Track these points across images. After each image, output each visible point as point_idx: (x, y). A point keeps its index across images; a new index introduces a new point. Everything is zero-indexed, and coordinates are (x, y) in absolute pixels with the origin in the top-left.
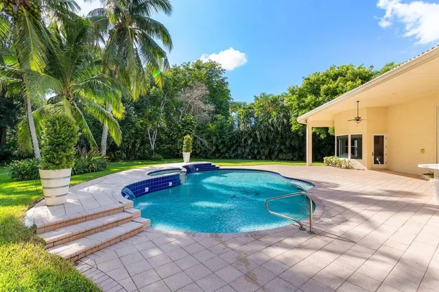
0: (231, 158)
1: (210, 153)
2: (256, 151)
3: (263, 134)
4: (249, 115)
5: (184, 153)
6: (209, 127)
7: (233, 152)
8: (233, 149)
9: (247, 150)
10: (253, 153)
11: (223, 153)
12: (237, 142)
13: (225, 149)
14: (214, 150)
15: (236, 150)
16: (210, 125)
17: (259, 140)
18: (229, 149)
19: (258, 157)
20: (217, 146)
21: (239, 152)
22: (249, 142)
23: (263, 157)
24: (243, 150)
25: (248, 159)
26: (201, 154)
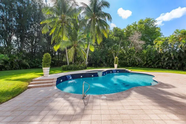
0: (155, 68)
1: (143, 65)
2: (171, 65)
3: (175, 54)
4: (165, 44)
5: (115, 64)
6: (143, 52)
7: (157, 65)
8: (156, 63)
9: (165, 64)
10: (169, 66)
11: (151, 65)
12: (159, 59)
13: (151, 63)
14: (145, 63)
15: (158, 63)
16: (144, 51)
17: (173, 58)
18: (154, 63)
19: (173, 68)
20: (147, 61)
21: (160, 65)
22: (166, 59)
23: (177, 68)
24: (163, 64)
25: (166, 69)
26: (139, 65)
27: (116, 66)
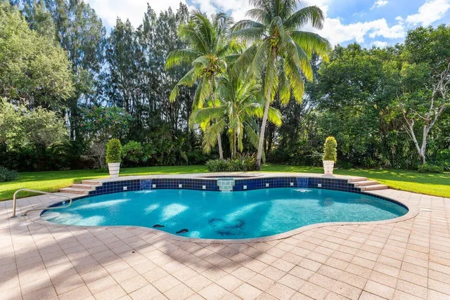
27: (329, 166)
